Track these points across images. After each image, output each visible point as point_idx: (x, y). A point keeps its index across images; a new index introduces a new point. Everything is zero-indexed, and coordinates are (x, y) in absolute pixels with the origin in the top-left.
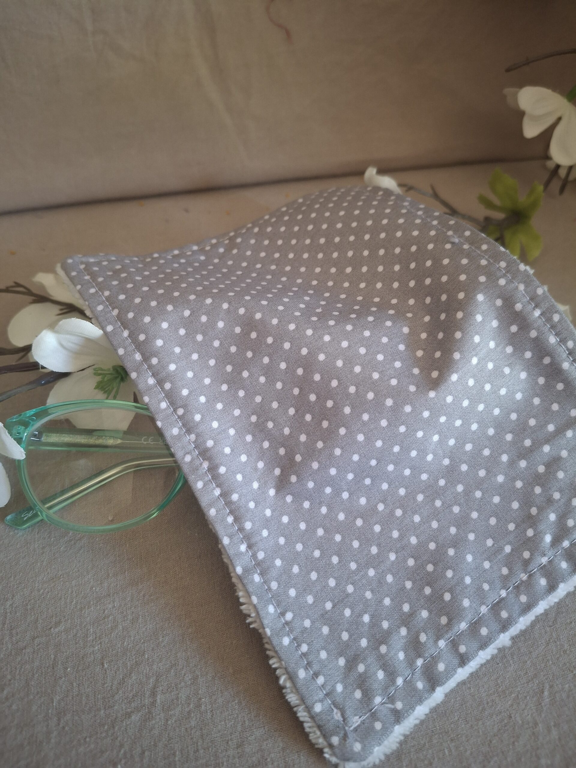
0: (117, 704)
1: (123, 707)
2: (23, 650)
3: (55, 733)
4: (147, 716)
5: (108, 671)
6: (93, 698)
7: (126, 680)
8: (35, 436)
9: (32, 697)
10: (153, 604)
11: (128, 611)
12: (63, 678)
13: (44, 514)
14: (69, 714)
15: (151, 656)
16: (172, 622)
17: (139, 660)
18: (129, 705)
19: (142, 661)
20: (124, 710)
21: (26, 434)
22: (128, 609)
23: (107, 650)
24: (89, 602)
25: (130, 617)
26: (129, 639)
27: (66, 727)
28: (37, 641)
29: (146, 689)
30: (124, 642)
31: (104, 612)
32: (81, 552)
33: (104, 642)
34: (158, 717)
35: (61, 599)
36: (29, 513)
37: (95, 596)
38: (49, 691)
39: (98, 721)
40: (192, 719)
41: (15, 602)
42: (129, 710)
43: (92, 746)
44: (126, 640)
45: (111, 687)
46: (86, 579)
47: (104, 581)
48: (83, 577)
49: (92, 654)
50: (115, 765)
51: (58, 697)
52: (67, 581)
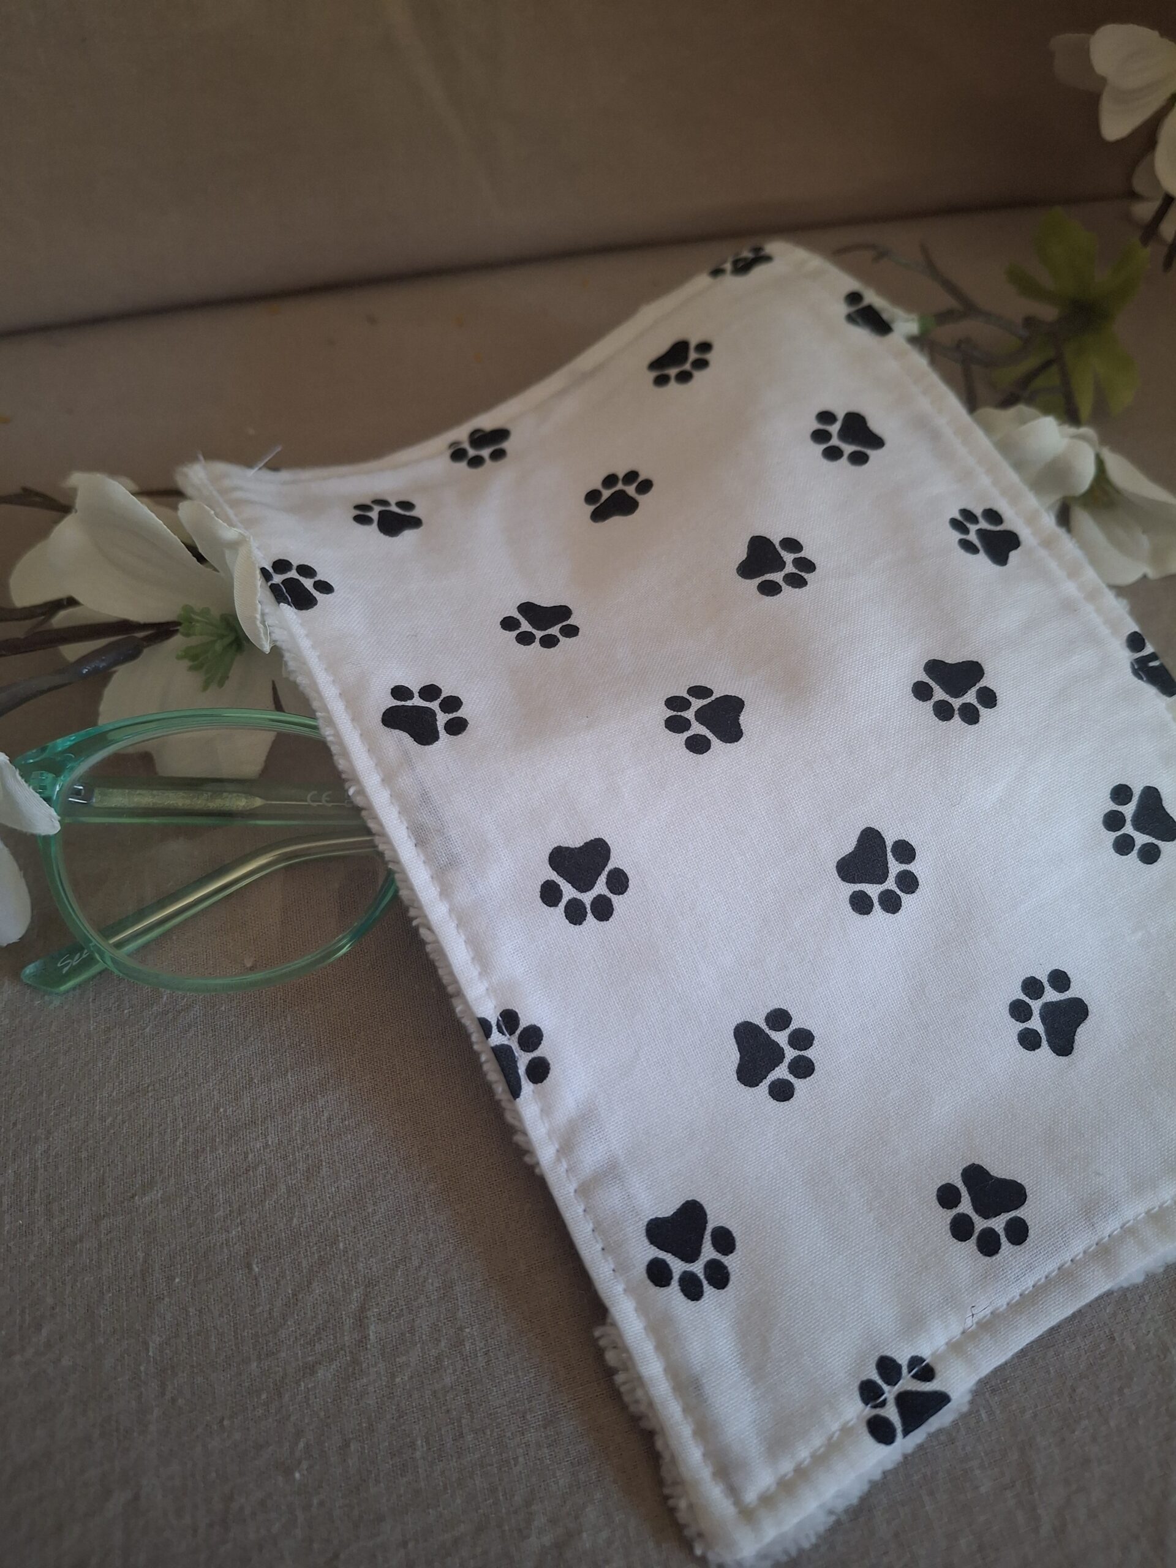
0: (285, 1347)
1: (297, 1354)
2: (76, 1244)
3: (156, 1413)
4: (350, 1370)
5: (261, 1280)
6: (232, 1337)
7: (300, 1297)
8: (77, 793)
9: (102, 1341)
10: (349, 1136)
11: (297, 1154)
12: (167, 1299)
13: (107, 955)
14: (183, 1372)
15: (351, 1244)
16: (392, 1172)
17: (326, 1254)
18: (309, 1348)
19: (334, 1256)
20: (300, 1359)
21: (58, 788)
22: (296, 1149)
23: (256, 1236)
24: (213, 1139)
25: (302, 1166)
26: (303, 1212)
27: (180, 1400)
28: (105, 1224)
29: (344, 1313)
30: (292, 1219)
31: (246, 1157)
32: (188, 1036)
33: (248, 1220)
34: (373, 1370)
35: (151, 1134)
36: (73, 959)
37: (224, 1126)
38: (138, 1326)
39: (247, 1384)
40: (445, 1370)
41: (55, 1146)
42: (310, 1359)
43: (237, 1436)
44: (297, 1213)
45: (270, 1314)
46: (204, 1091)
47: (241, 1093)
48: (196, 1086)
49: (225, 1245)
50: (288, 1472)
51: (158, 1339)
52: (163, 1098)
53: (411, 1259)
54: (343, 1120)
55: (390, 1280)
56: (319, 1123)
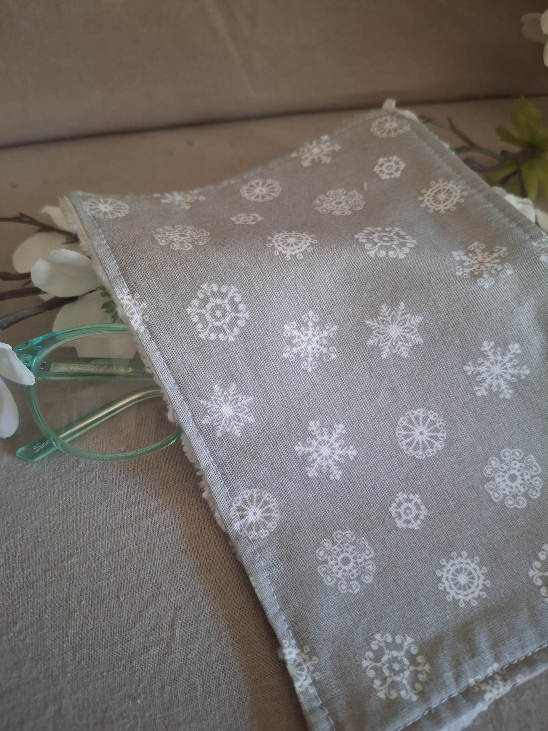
0: (135, 638)
1: (140, 641)
2: (35, 583)
3: (71, 668)
4: (166, 650)
5: (124, 604)
6: (109, 632)
7: (143, 613)
9: (46, 631)
10: (169, 535)
11: (143, 543)
12: (78, 612)
14: (85, 648)
15: (168, 589)
16: (189, 553)
17: (156, 593)
18: (146, 639)
19: (160, 594)
20: (142, 644)
21: (34, 363)
22: (143, 541)
24: (103, 534)
25: (145, 549)
26: (146, 572)
27: (82, 662)
28: (49, 574)
29: (164, 622)
30: (140, 575)
31: (118, 544)
32: (92, 483)
33: (118, 575)
34: (177, 651)
35: (73, 531)
36: (41, 446)
37: (108, 528)
38: (63, 625)
39: (115, 655)
40: (213, 652)
41: (26, 535)
42: (147, 644)
43: (110, 680)
44: (142, 572)
45: (128, 621)
46: (99, 511)
47: (117, 512)
48: (95, 508)
49: (107, 586)
50: (134, 699)
51: (73, 631)
52: (79, 513)
53: (197, 597)
54: (166, 527)
55: (187, 607)
56: (154, 528)
